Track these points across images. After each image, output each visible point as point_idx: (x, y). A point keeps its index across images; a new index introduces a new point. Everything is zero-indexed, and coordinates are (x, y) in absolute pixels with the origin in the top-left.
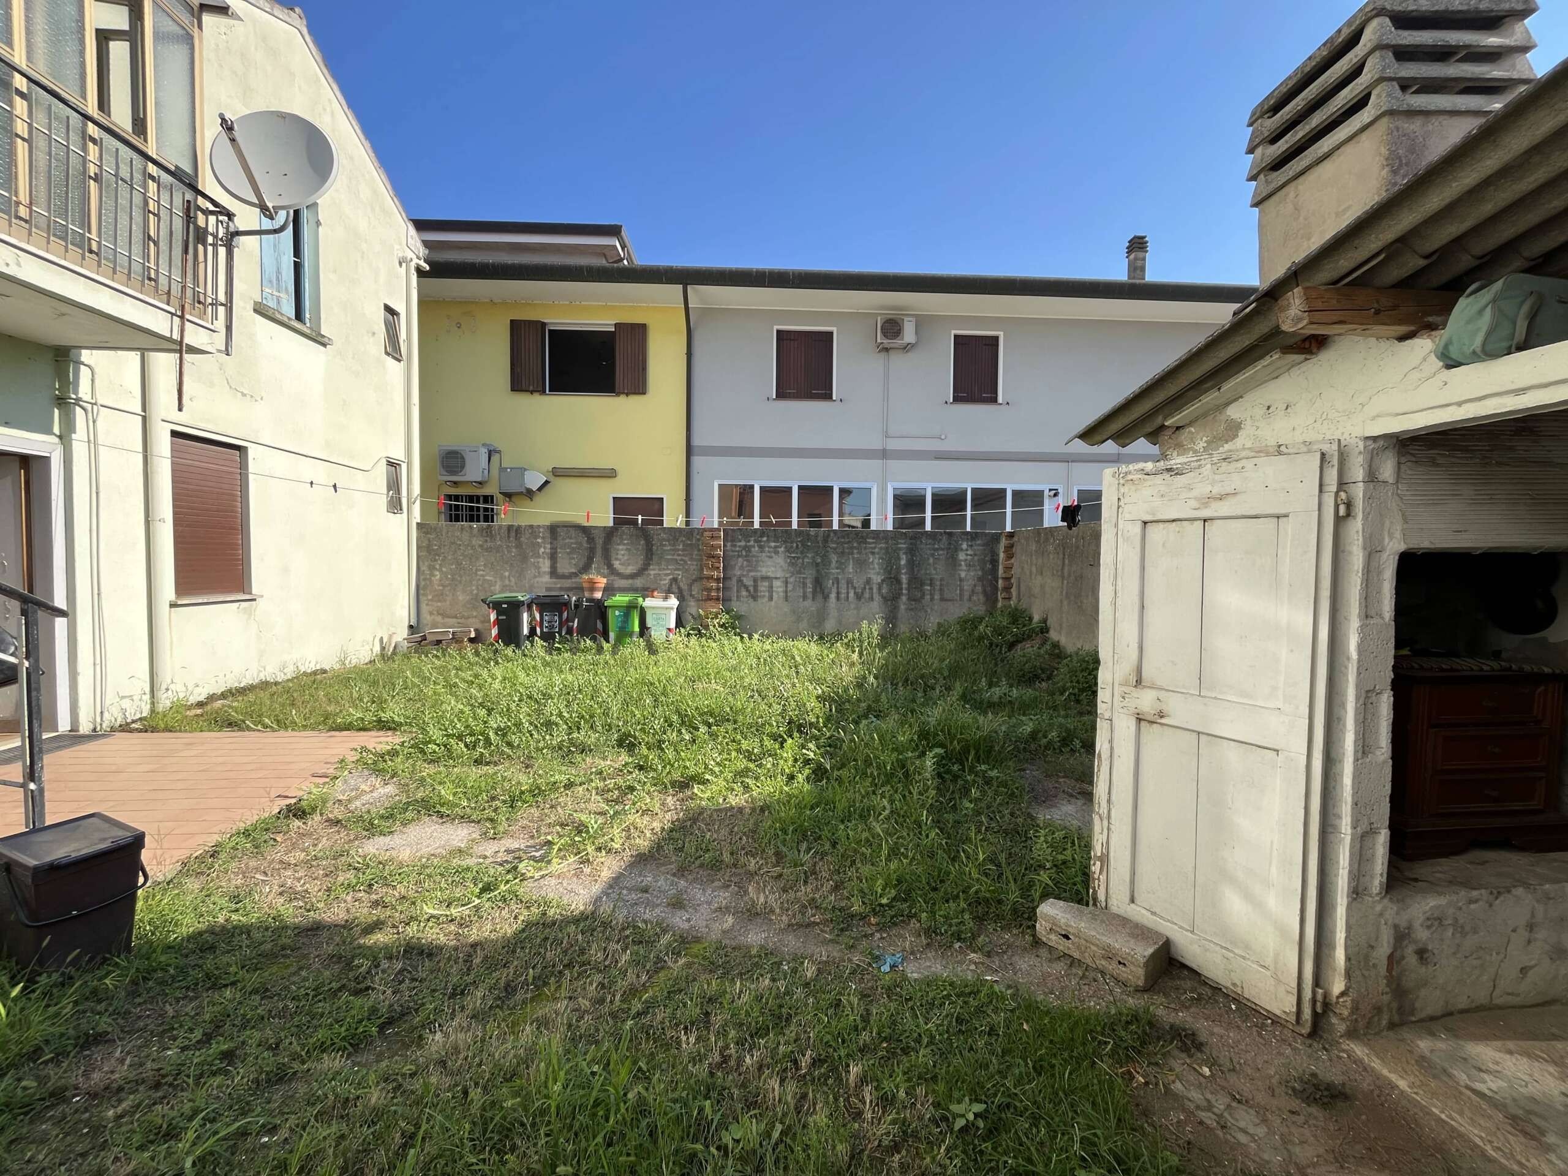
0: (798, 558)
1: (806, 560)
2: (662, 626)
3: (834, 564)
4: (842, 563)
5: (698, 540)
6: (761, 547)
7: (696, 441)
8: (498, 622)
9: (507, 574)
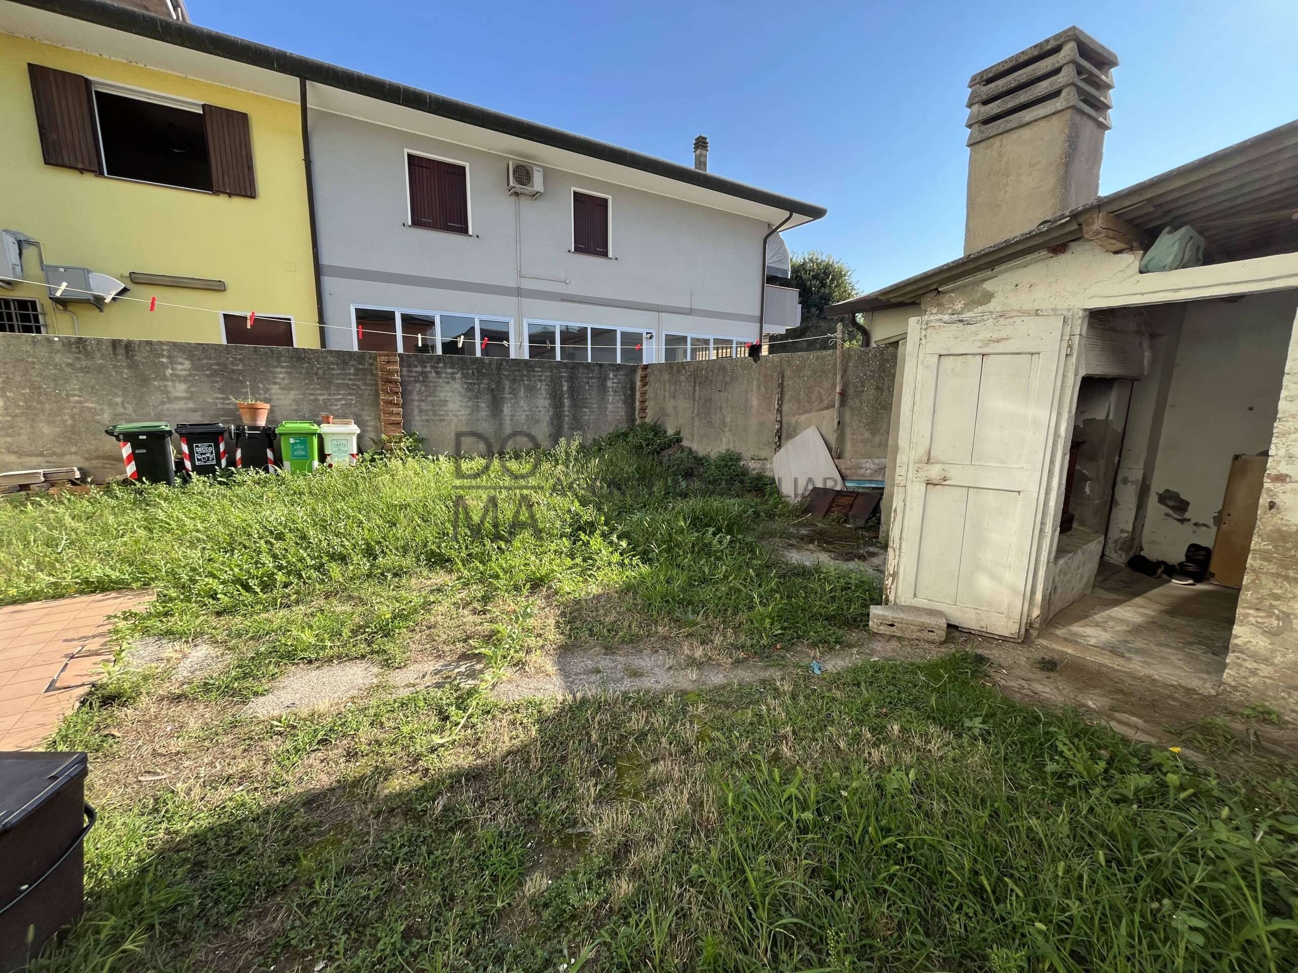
0: (475, 384)
1: (482, 386)
2: (346, 452)
3: (507, 390)
4: (514, 389)
5: (371, 364)
6: (438, 373)
7: (325, 260)
8: (134, 456)
9: (119, 400)
